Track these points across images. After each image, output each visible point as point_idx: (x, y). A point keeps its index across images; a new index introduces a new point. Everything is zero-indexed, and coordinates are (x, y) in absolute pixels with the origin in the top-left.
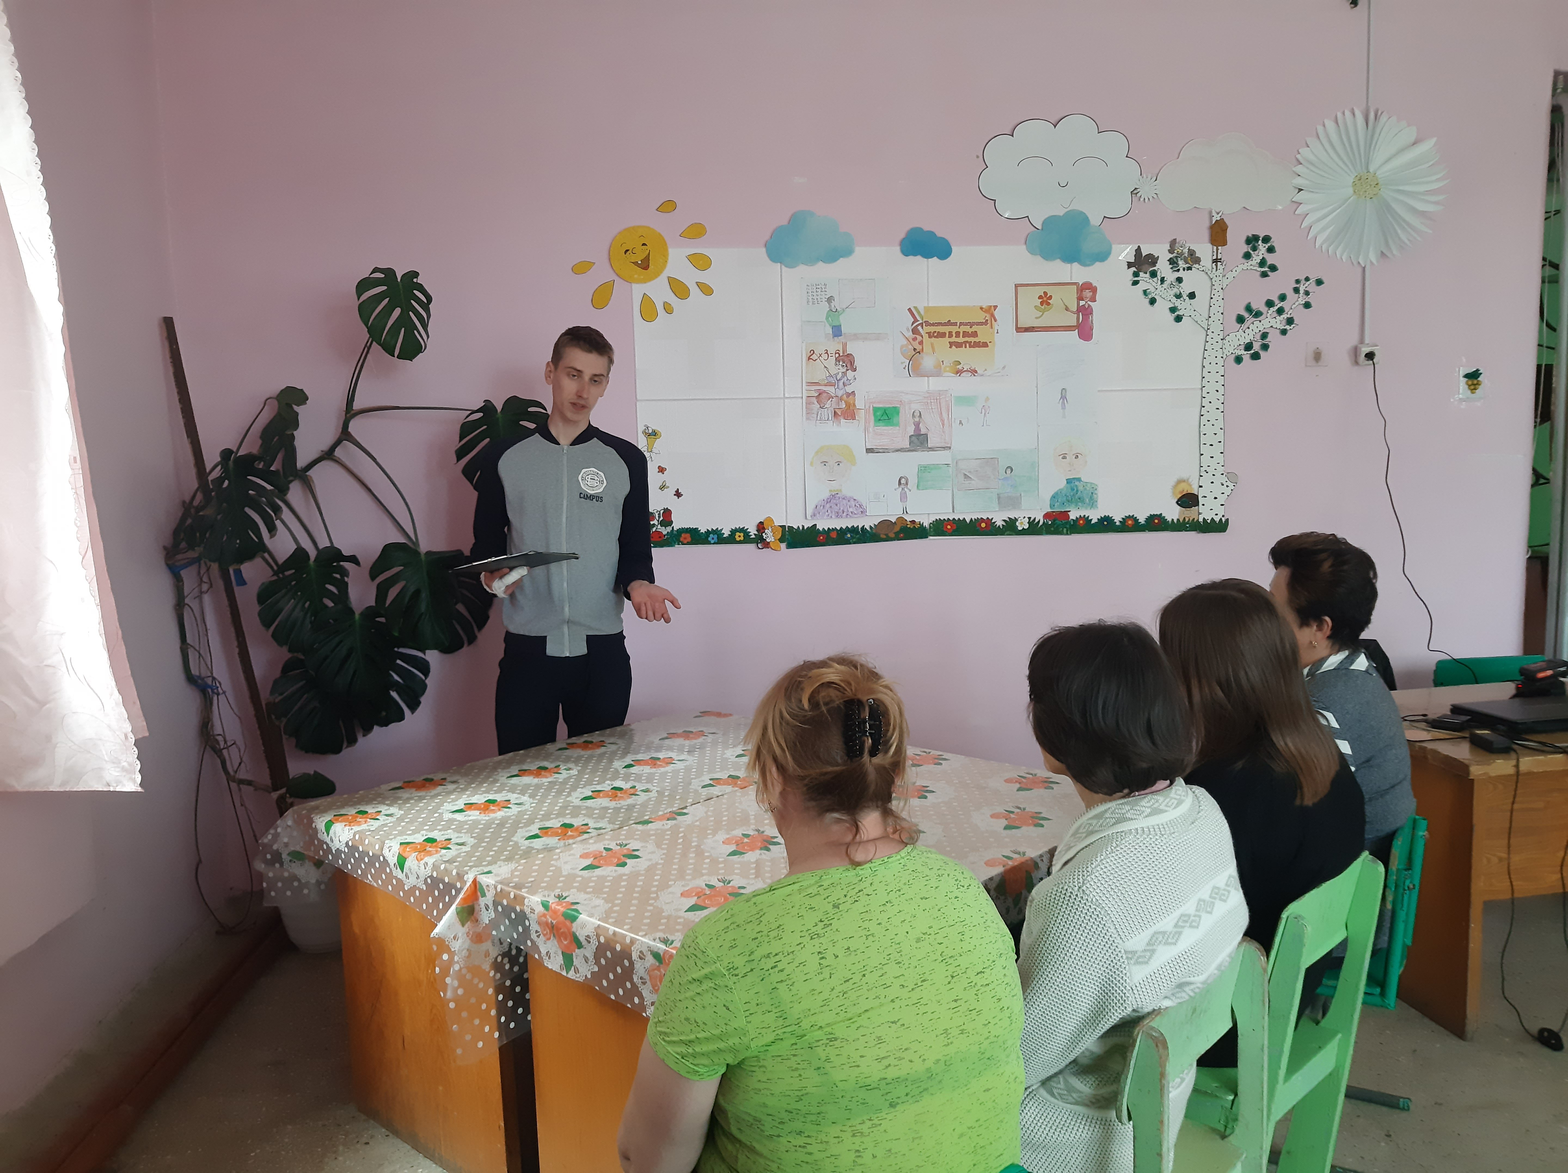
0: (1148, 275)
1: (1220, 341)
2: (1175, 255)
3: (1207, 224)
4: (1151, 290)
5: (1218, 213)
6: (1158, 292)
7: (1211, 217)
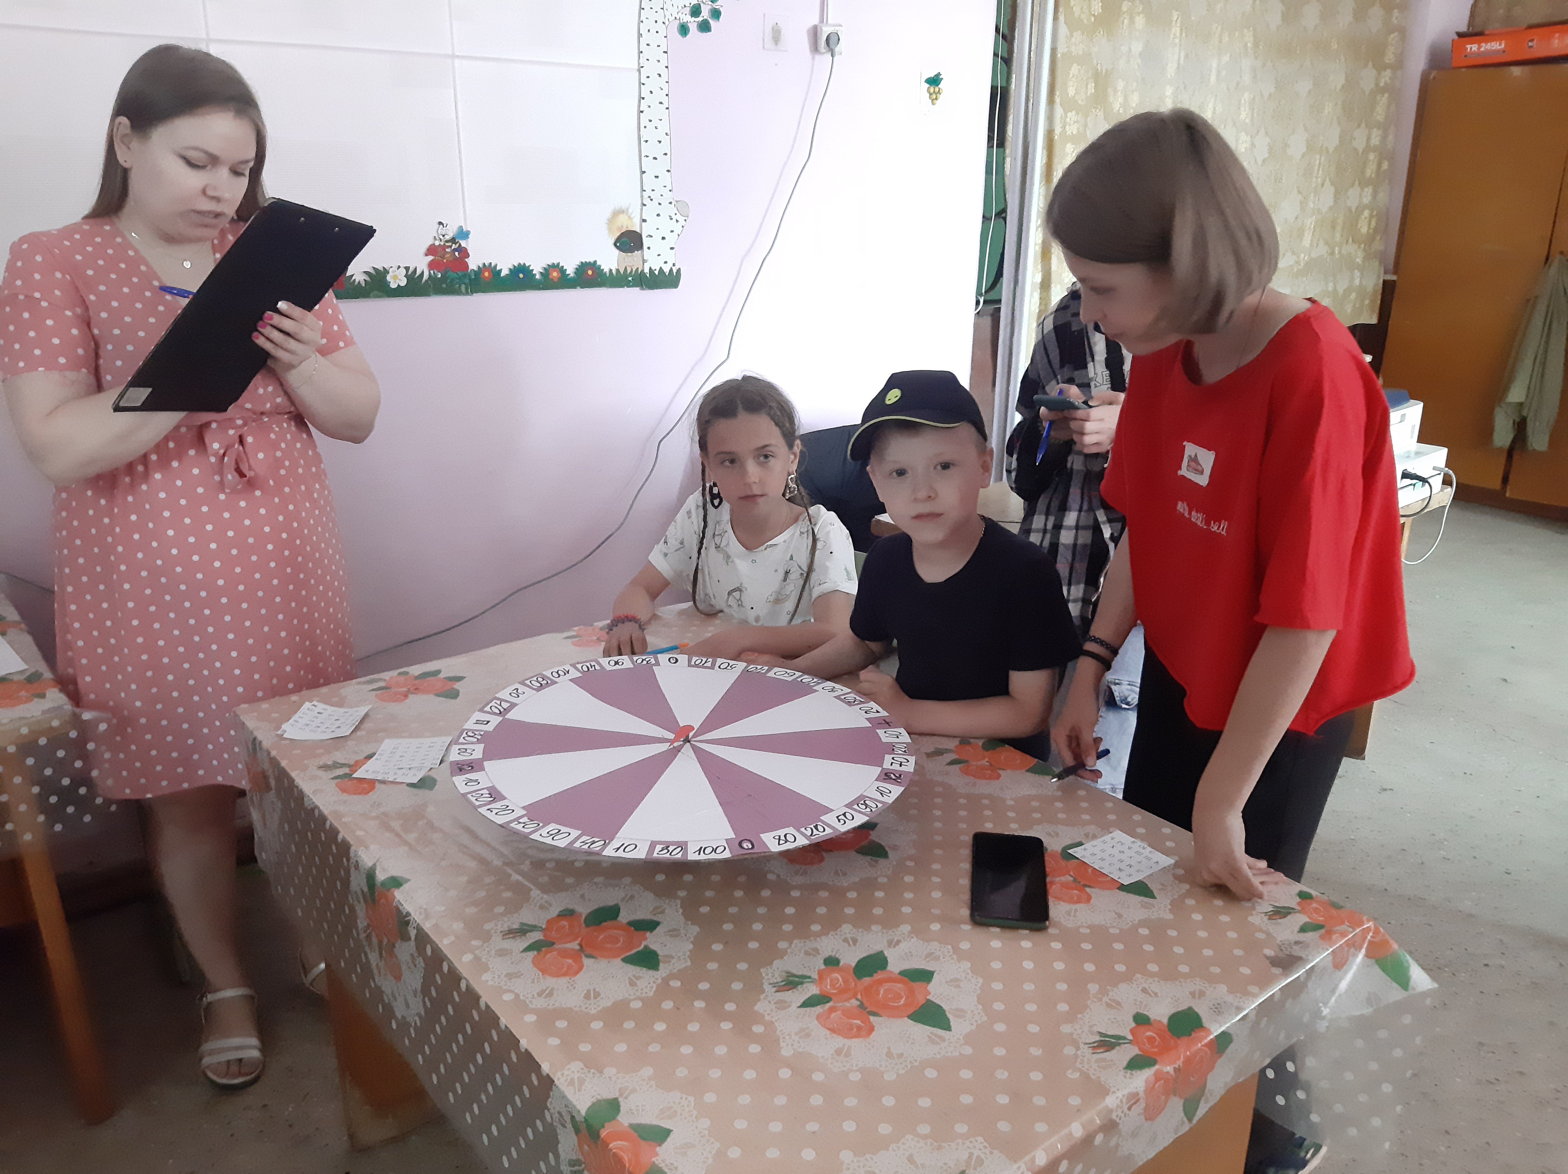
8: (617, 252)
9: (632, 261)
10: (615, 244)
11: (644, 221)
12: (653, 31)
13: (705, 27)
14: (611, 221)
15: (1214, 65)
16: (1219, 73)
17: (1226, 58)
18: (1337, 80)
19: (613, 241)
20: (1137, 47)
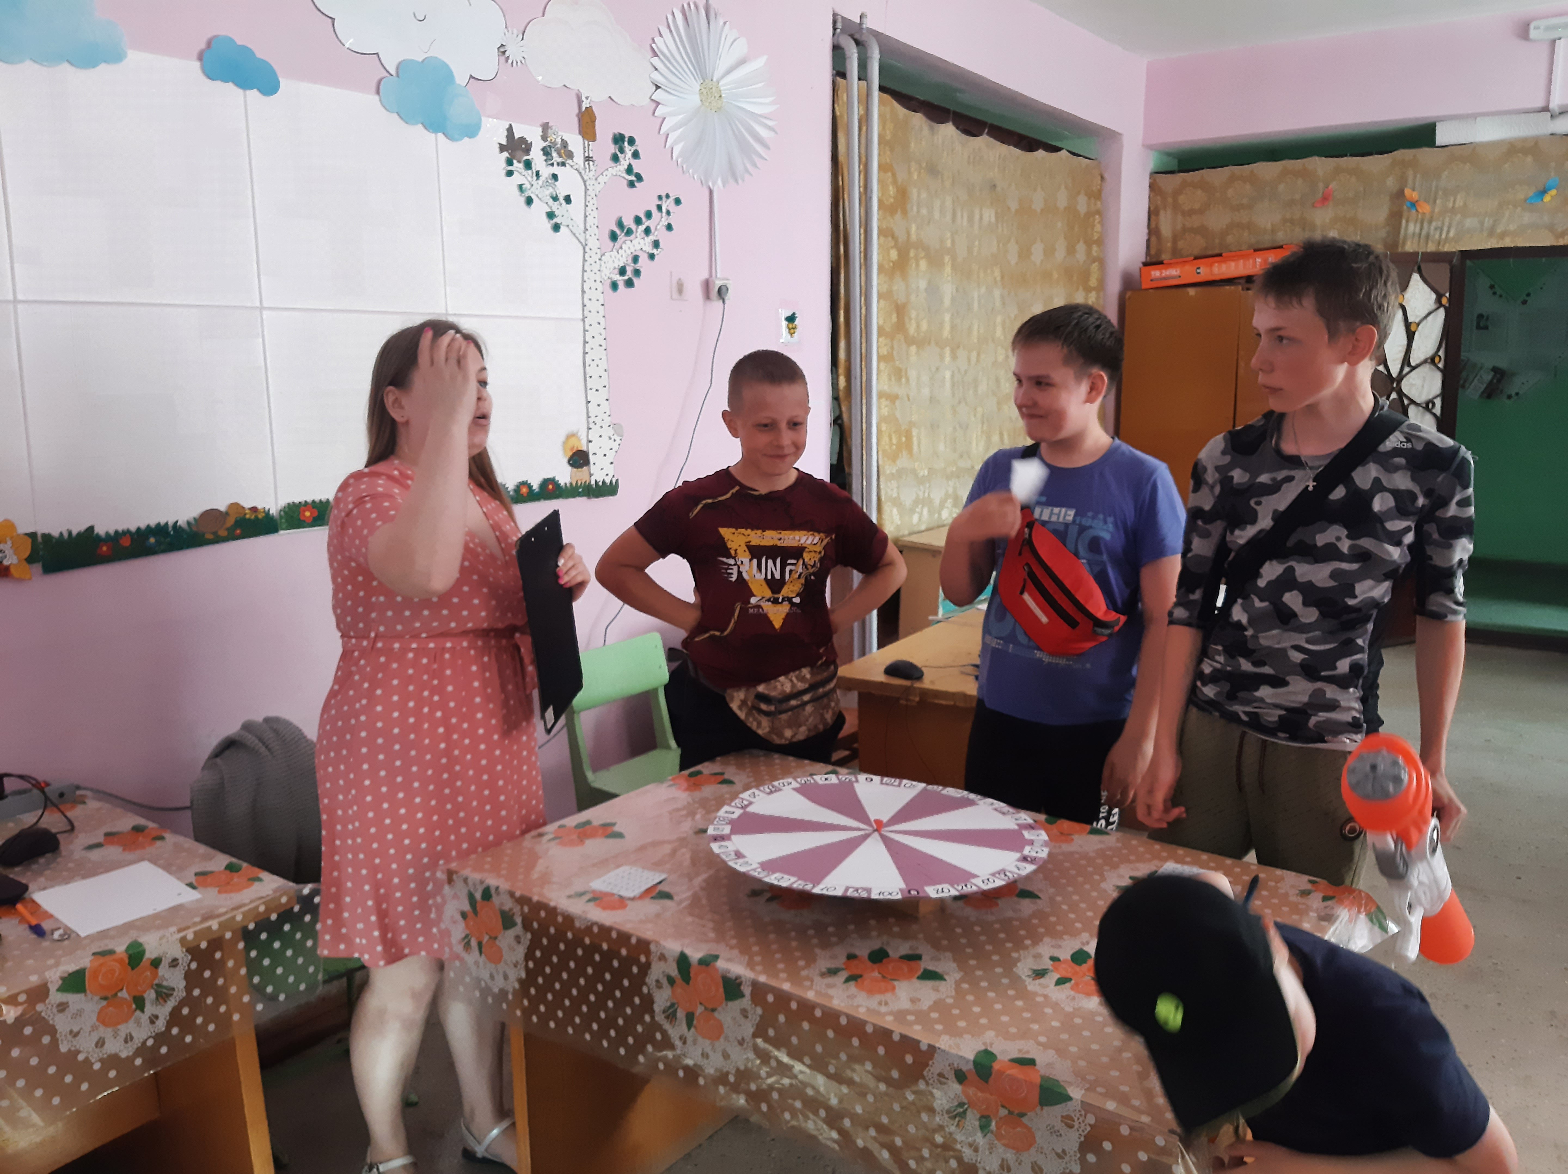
0: (521, 166)
1: (597, 261)
2: (547, 143)
3: (576, 111)
4: (527, 186)
5: (587, 98)
6: (533, 189)
7: (580, 102)
8: (569, 468)
9: (581, 475)
10: (569, 462)
11: (590, 441)
12: (593, 289)
13: (629, 283)
14: (565, 443)
15: (976, 295)
16: (979, 301)
17: (983, 290)
19: (566, 460)
20: (923, 284)
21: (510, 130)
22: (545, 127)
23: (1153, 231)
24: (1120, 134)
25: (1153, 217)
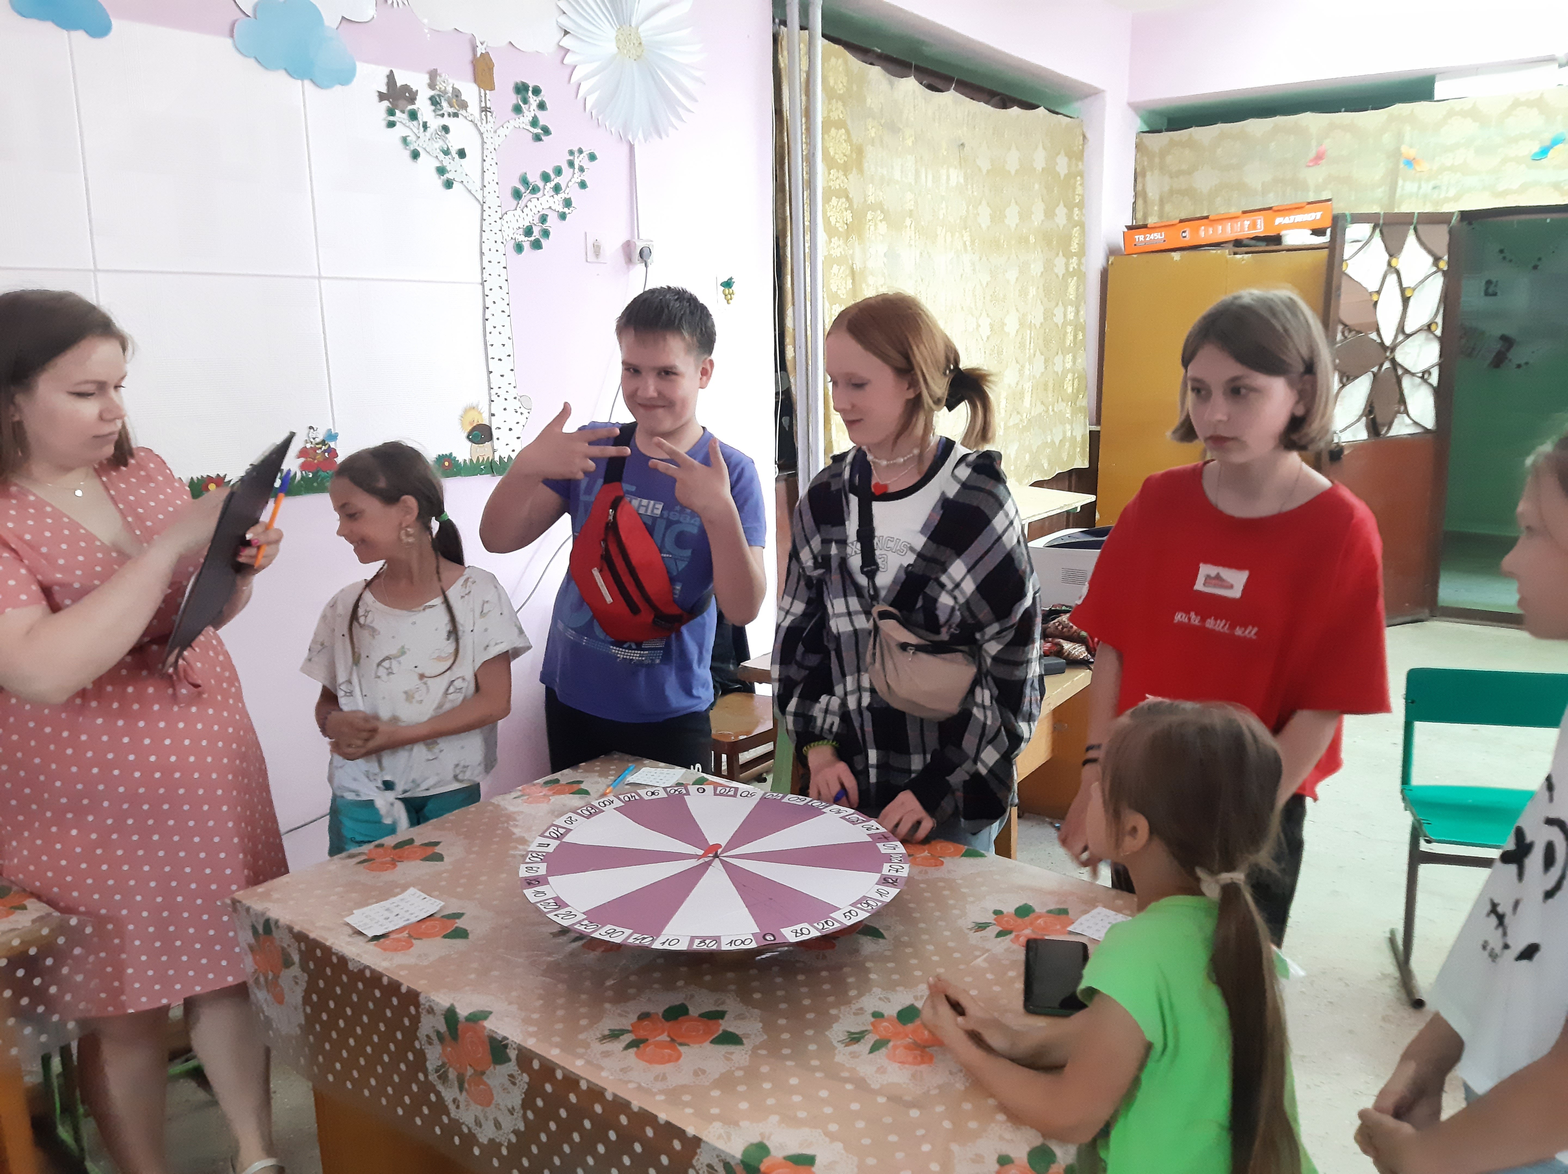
0: (405, 116)
1: (498, 220)
2: (435, 92)
3: (469, 57)
4: (412, 138)
5: (482, 44)
6: (420, 142)
7: (474, 48)
8: (470, 443)
9: (483, 451)
10: (468, 437)
11: (493, 415)
12: (493, 250)
13: (537, 245)
14: (463, 417)
15: (943, 261)
17: (951, 255)
18: (1036, 268)
19: (466, 434)
20: (882, 249)
21: (391, 77)
22: (433, 75)
23: (1139, 194)
24: (1103, 91)
25: (1139, 180)
